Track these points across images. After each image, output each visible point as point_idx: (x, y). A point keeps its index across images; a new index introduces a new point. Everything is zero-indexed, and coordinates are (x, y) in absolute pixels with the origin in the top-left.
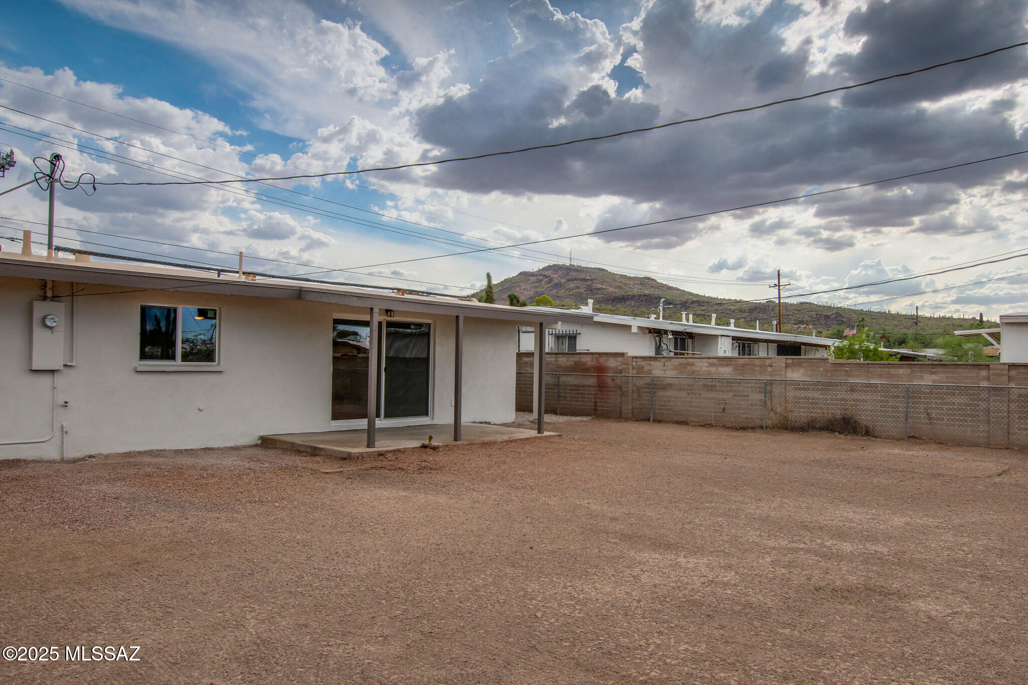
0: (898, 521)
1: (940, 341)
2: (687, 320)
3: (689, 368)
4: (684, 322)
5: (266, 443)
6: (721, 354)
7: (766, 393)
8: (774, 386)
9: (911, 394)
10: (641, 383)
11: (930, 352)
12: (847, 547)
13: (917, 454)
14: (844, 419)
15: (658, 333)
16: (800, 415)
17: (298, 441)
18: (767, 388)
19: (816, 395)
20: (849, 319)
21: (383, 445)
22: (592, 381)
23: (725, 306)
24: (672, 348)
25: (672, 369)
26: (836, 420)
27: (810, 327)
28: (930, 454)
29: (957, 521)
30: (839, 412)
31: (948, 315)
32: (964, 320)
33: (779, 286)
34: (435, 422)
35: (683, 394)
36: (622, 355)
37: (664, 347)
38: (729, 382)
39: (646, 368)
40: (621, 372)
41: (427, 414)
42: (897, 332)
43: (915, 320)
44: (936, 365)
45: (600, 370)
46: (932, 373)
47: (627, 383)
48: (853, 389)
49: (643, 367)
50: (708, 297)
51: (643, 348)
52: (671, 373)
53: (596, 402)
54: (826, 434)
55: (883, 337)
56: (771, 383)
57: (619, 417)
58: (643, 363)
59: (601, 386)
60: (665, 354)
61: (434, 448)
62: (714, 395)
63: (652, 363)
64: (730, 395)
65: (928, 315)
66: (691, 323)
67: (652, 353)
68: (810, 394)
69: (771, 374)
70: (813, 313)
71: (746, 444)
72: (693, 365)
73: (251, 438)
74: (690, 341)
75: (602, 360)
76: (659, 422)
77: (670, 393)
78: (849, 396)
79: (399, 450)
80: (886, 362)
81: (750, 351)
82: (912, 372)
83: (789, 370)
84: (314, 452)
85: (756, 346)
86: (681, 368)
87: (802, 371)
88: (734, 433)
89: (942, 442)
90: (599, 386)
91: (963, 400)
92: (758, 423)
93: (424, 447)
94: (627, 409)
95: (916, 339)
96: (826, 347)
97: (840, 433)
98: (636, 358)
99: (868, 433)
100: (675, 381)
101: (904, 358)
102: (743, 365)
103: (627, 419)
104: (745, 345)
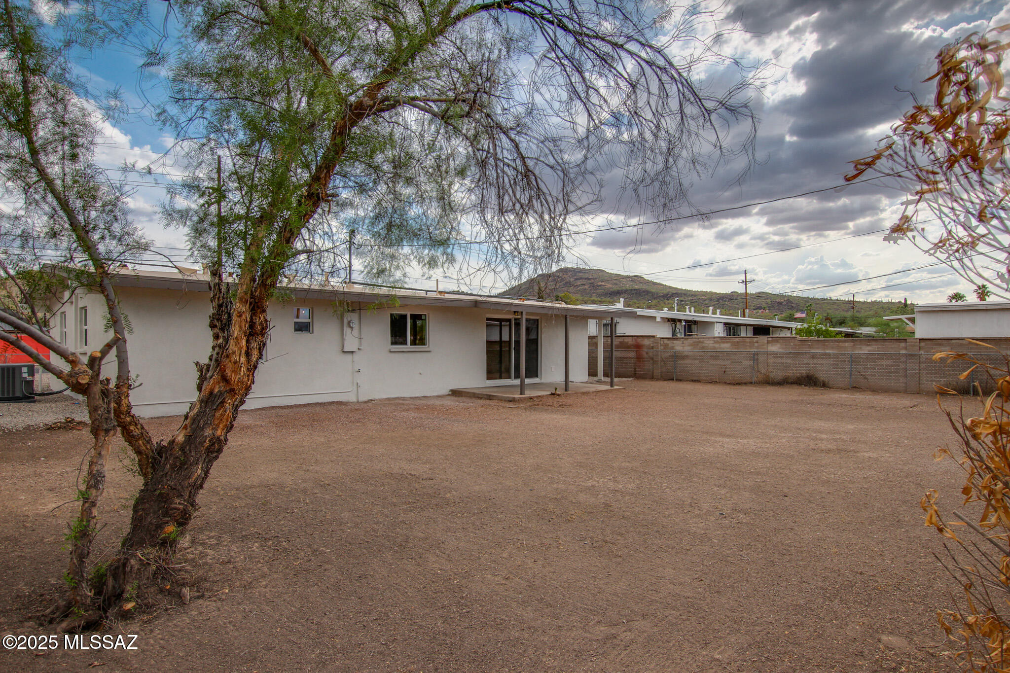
0: (851, 427)
1: (872, 321)
2: (690, 312)
3: (700, 344)
4: (688, 313)
5: (455, 393)
6: (717, 335)
7: (754, 360)
8: (760, 356)
9: (854, 360)
10: (667, 355)
11: (865, 330)
12: (824, 436)
13: (858, 397)
14: (808, 377)
15: (673, 321)
16: (778, 374)
17: (477, 391)
18: (755, 357)
19: (789, 361)
20: (798, 305)
21: (528, 393)
22: (632, 354)
23: (699, 297)
24: (683, 331)
25: (689, 346)
26: (802, 377)
27: (767, 311)
28: (867, 397)
29: (884, 427)
30: (804, 372)
31: (879, 300)
32: (892, 303)
33: (746, 282)
34: (542, 381)
35: (697, 362)
36: (653, 337)
37: (678, 331)
38: (728, 353)
39: (670, 345)
40: (653, 348)
41: (537, 376)
42: (840, 314)
43: (852, 304)
44: (869, 340)
45: (638, 347)
46: (868, 345)
47: (657, 355)
48: (813, 356)
49: (668, 345)
50: (685, 290)
51: (664, 332)
52: (687, 348)
53: (635, 369)
54: (795, 387)
55: (827, 319)
56: (757, 354)
57: (652, 378)
58: (668, 342)
59: (639, 358)
60: (679, 336)
61: (559, 395)
62: (718, 362)
63: (675, 342)
64: (729, 362)
65: (862, 300)
66: (693, 313)
67: (670, 335)
68: (784, 361)
69: (758, 348)
70: (769, 301)
71: (745, 392)
72: (703, 342)
73: (445, 391)
74: (695, 326)
75: (639, 340)
76: (680, 380)
77: (687, 361)
78: (812, 361)
79: (539, 396)
80: (834, 338)
81: (734, 332)
82: (854, 345)
83: (770, 345)
84: (490, 397)
85: (738, 328)
86: (694, 345)
87: (779, 345)
88: (732, 387)
89: (875, 390)
90: (637, 358)
91: (889, 362)
92: (749, 380)
93: (553, 394)
94: (657, 372)
95: (853, 320)
96: (788, 328)
97: (805, 385)
98: (663, 338)
99: (824, 385)
100: (691, 353)
101: (848, 335)
102: (738, 342)
103: (657, 379)
104: (731, 328)
